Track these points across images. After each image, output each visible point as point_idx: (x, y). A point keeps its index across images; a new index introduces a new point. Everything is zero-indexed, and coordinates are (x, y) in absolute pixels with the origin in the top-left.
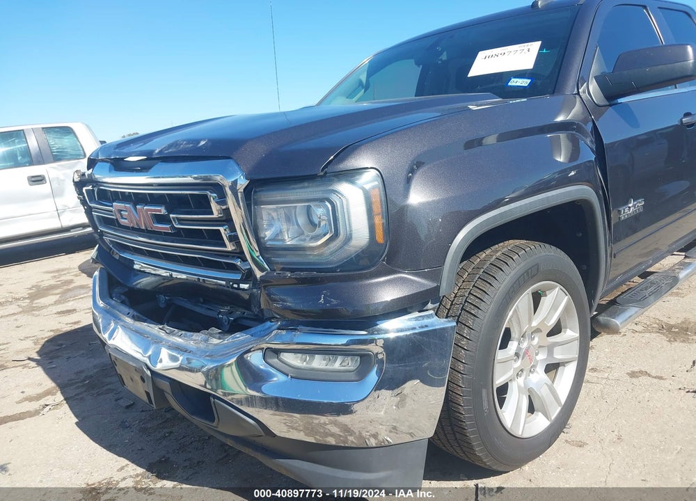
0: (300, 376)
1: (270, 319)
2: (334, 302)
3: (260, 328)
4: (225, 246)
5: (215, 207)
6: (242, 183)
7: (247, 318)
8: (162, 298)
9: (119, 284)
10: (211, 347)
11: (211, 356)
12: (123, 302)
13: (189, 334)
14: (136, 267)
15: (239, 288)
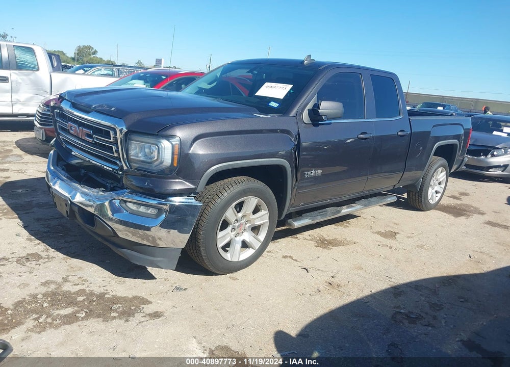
0: (133, 213)
1: (126, 188)
2: (151, 186)
3: (121, 191)
4: (113, 153)
5: (112, 135)
6: (125, 130)
7: (118, 187)
8: (83, 171)
9: (62, 160)
10: (99, 195)
11: (99, 199)
12: (63, 169)
13: (91, 189)
14: (73, 153)
15: (117, 173)
